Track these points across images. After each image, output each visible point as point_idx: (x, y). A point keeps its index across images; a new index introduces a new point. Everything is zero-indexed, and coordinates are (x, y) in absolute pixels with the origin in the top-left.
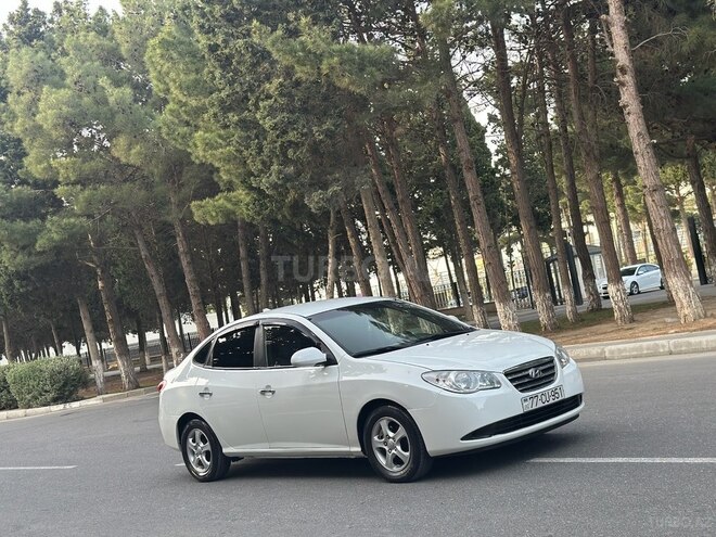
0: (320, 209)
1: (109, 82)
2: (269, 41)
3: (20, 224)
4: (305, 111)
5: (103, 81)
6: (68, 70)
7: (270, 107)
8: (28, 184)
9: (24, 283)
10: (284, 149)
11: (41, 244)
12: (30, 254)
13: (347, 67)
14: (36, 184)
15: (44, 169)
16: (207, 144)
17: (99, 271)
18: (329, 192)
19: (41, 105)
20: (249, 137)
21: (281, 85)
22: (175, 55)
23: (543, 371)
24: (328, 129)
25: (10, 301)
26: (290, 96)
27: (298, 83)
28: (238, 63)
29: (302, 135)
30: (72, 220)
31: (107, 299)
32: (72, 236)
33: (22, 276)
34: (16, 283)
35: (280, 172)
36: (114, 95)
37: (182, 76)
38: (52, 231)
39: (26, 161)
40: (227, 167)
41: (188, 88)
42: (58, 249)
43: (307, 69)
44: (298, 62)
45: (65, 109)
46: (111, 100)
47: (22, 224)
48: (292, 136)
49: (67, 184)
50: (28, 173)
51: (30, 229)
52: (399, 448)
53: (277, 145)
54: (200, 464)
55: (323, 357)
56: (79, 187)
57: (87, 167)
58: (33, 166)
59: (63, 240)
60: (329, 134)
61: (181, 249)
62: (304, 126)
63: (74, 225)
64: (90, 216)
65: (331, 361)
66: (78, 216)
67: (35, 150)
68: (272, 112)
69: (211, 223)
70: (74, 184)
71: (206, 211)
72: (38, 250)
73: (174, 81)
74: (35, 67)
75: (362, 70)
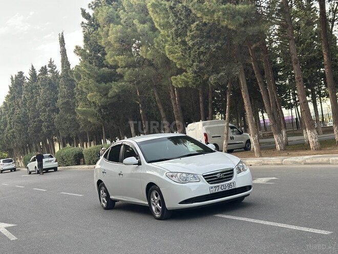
0: (215, 83)
1: (138, 21)
2: (191, 5)
3: (103, 85)
4: (208, 37)
5: (136, 22)
6: (122, 16)
7: (192, 35)
8: (108, 67)
9: (106, 110)
10: (199, 54)
11: (110, 94)
12: (107, 98)
13: (226, 17)
14: (111, 67)
15: (113, 60)
16: (170, 52)
17: (140, 106)
18: (219, 75)
19: (110, 33)
20: (186, 49)
21: (197, 25)
22: (158, 11)
23: (225, 175)
24: (218, 46)
25: (102, 117)
26: (201, 30)
27: (205, 24)
28: (180, 15)
29: (206, 49)
30: (123, 83)
31: (144, 118)
32: (123, 91)
33: (104, 107)
34: (102, 110)
35: (197, 66)
36: (140, 27)
37: (161, 20)
38: (115, 88)
39: (106, 57)
40: (179, 62)
41: (163, 26)
42: (118, 96)
43: (208, 17)
44: (204, 14)
45: (119, 34)
46: (139, 30)
47: (104, 84)
48: (202, 49)
49: (122, 68)
50: (107, 62)
51: (107, 87)
52: (158, 205)
53: (197, 53)
54: (104, 202)
55: (137, 161)
56: (127, 68)
57: (130, 60)
58: (109, 59)
59: (119, 92)
60: (218, 48)
61: (172, 97)
62: (207, 44)
63: (124, 86)
64: (131, 82)
65: (139, 164)
66: (126, 82)
67: (110, 52)
68: (193, 37)
69: (179, 86)
70: (125, 67)
71: (177, 81)
72: (109, 96)
73: (157, 22)
74: (108, 15)
75: (234, 17)
